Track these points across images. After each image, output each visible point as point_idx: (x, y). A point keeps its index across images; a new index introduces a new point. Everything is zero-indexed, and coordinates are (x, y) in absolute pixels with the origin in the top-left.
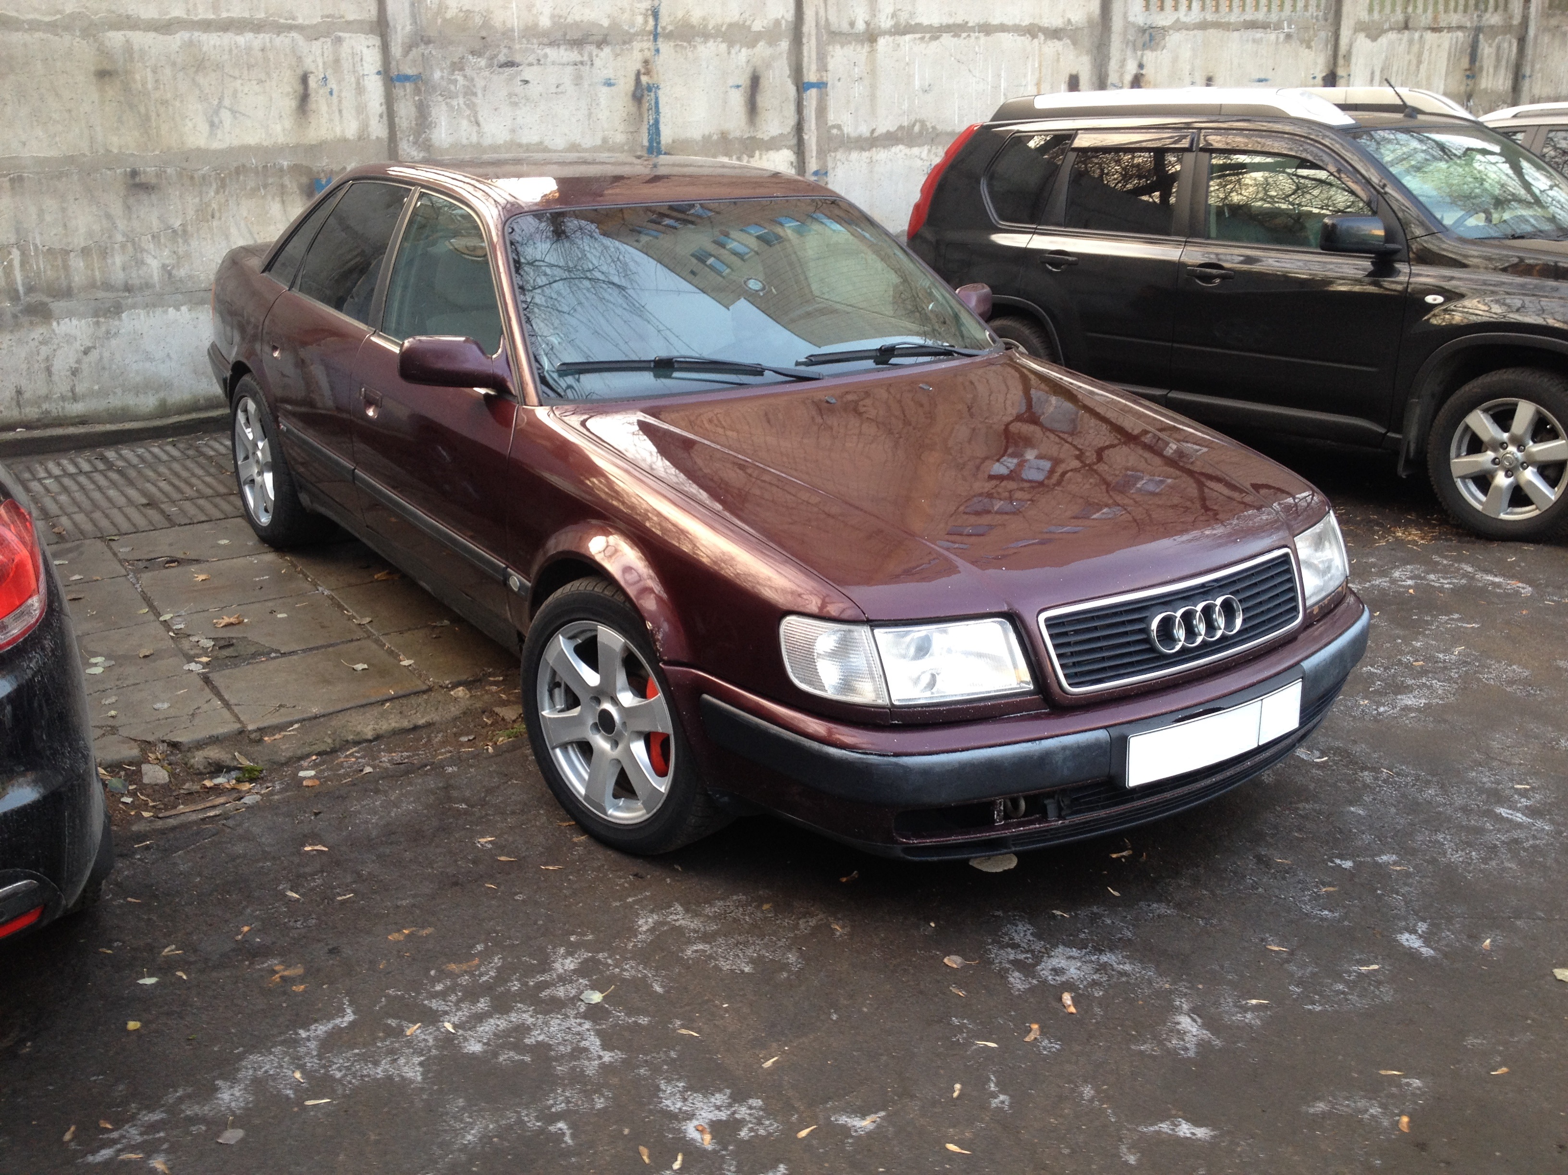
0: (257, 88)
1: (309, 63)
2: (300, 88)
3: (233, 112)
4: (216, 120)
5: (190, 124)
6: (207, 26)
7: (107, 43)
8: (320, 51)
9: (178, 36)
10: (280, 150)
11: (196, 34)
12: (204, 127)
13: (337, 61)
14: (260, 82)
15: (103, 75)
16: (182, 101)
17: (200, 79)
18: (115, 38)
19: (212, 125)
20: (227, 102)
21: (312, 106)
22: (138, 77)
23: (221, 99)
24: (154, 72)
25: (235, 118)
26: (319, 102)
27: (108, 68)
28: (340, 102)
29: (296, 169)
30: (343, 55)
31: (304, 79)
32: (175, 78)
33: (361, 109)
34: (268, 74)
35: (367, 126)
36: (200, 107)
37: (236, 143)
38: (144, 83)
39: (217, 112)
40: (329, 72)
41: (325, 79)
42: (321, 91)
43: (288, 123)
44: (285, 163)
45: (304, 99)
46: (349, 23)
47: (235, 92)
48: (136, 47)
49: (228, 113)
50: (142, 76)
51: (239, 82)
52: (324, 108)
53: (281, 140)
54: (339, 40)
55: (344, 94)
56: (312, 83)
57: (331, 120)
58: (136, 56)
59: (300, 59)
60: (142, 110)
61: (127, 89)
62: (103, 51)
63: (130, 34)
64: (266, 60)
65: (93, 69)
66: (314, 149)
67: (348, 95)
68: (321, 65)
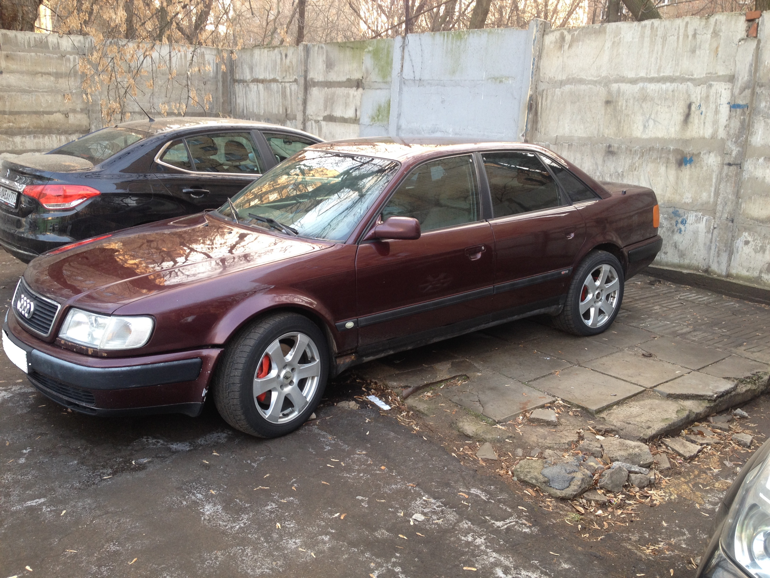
0: (667, 110)
1: (693, 98)
2: (687, 111)
3: (655, 121)
4: (647, 125)
5: (636, 126)
6: (652, 80)
7: (612, 89)
8: (699, 92)
9: (638, 85)
10: (671, 141)
11: (646, 84)
12: (641, 128)
13: (708, 97)
14: (669, 107)
15: (608, 102)
16: (634, 115)
17: (644, 105)
18: (615, 86)
19: (645, 127)
20: (653, 116)
21: (691, 119)
22: (620, 104)
23: (650, 115)
24: (626, 102)
25: (655, 124)
26: (695, 118)
27: (610, 100)
28: (705, 118)
29: (676, 151)
30: (712, 94)
31: (689, 106)
32: (634, 105)
33: (715, 122)
34: (673, 103)
35: (717, 131)
36: (641, 118)
37: (653, 136)
38: (622, 106)
39: (647, 121)
40: (703, 102)
41: (700, 106)
42: (697, 112)
43: (678, 128)
44: (672, 148)
45: (687, 116)
46: (719, 76)
47: (657, 111)
48: (622, 91)
49: (652, 121)
50: (622, 103)
51: (660, 106)
52: (696, 121)
53: (673, 136)
54: (711, 86)
55: (708, 114)
56: (693, 108)
57: (699, 127)
58: (621, 94)
59: (689, 96)
60: (619, 119)
61: (615, 109)
62: (609, 93)
63: (620, 84)
64: (674, 96)
65: (604, 100)
66: (686, 142)
67: (710, 115)
68: (699, 98)
